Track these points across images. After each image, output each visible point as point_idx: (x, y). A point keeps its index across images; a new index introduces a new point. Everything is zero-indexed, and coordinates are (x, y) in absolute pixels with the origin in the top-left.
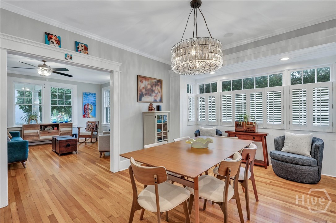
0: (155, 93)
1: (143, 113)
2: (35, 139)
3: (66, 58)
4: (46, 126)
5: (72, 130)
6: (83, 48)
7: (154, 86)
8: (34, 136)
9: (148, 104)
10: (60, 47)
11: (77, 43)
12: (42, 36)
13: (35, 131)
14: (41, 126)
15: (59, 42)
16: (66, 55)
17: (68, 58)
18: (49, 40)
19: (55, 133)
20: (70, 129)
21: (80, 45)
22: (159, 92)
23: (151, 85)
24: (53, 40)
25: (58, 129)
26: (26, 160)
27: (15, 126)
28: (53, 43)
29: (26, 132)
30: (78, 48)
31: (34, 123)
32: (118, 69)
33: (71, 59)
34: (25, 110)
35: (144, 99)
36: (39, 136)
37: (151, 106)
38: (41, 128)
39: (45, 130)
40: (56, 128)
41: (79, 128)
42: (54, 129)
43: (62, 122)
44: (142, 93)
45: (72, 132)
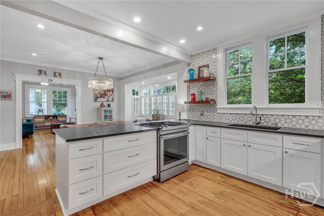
0: (107, 96)
1: (98, 108)
2: (42, 124)
3: (49, 81)
4: (49, 116)
5: (66, 120)
6: (58, 75)
7: (107, 92)
8: (41, 123)
9: (101, 103)
10: (46, 76)
11: (55, 73)
12: (37, 72)
13: (42, 120)
14: (46, 116)
15: (45, 74)
16: (49, 79)
17: (50, 81)
18: (41, 73)
19: (55, 121)
20: (65, 119)
21: (57, 73)
22: (111, 95)
23: (104, 91)
24: (42, 73)
25: (57, 119)
26: (33, 134)
27: (30, 116)
28: (42, 74)
29: (36, 120)
30: (56, 75)
31: (41, 114)
32: (80, 84)
33: (52, 81)
34: (39, 105)
35: (98, 100)
36: (44, 123)
37: (102, 104)
38: (46, 118)
39: (48, 119)
40: (55, 118)
41: (70, 118)
42: (54, 119)
43: (60, 114)
44: (97, 96)
45: (66, 121)
